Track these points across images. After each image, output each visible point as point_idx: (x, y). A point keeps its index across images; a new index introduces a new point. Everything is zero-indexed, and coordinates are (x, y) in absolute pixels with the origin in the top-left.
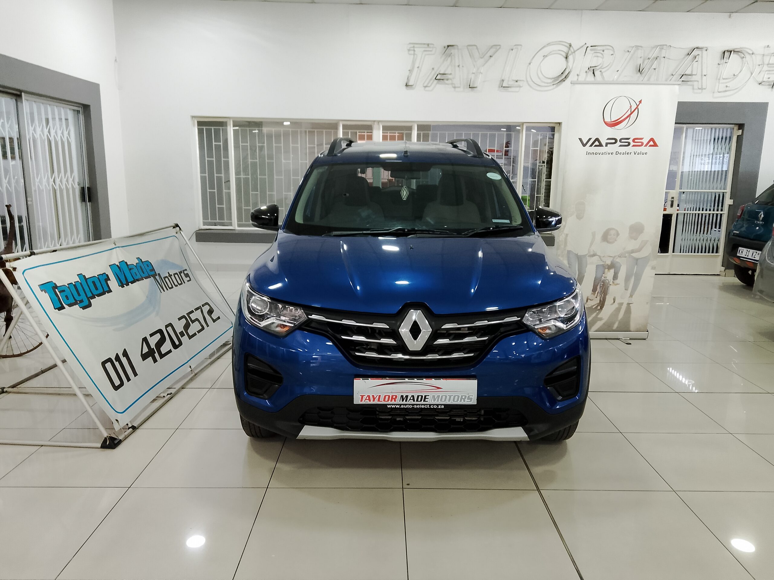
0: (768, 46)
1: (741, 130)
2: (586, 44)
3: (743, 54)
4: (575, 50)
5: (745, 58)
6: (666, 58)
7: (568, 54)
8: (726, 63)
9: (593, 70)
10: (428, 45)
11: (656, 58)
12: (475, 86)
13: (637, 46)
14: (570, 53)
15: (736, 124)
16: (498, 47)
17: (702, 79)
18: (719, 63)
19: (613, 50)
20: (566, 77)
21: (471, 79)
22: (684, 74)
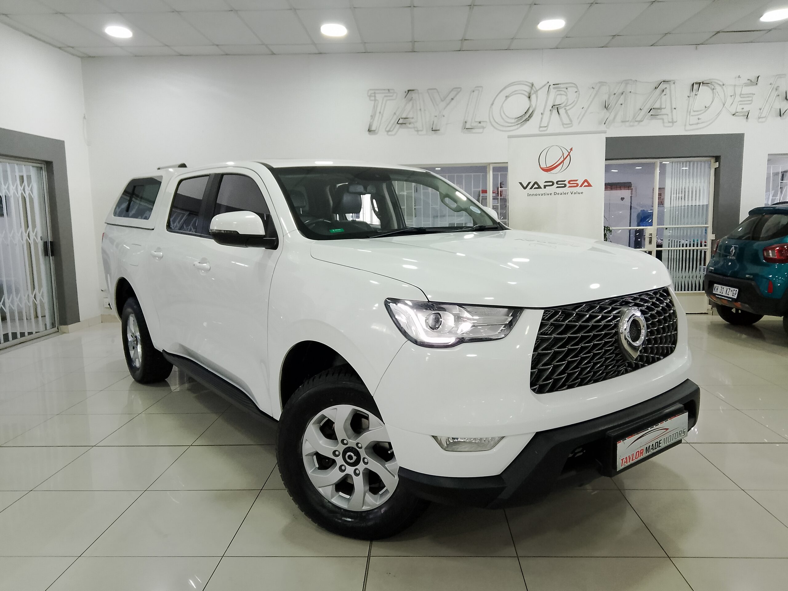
0: (739, 76)
1: (718, 163)
2: (548, 82)
3: (713, 85)
4: (537, 89)
5: (715, 89)
6: (632, 92)
7: (530, 94)
8: (696, 95)
9: (557, 108)
10: (389, 90)
11: (622, 93)
12: (438, 129)
13: (600, 82)
14: (532, 92)
15: (713, 157)
16: (459, 90)
17: (672, 112)
18: (689, 96)
19: (577, 87)
20: (530, 116)
21: (433, 123)
22: (652, 108)
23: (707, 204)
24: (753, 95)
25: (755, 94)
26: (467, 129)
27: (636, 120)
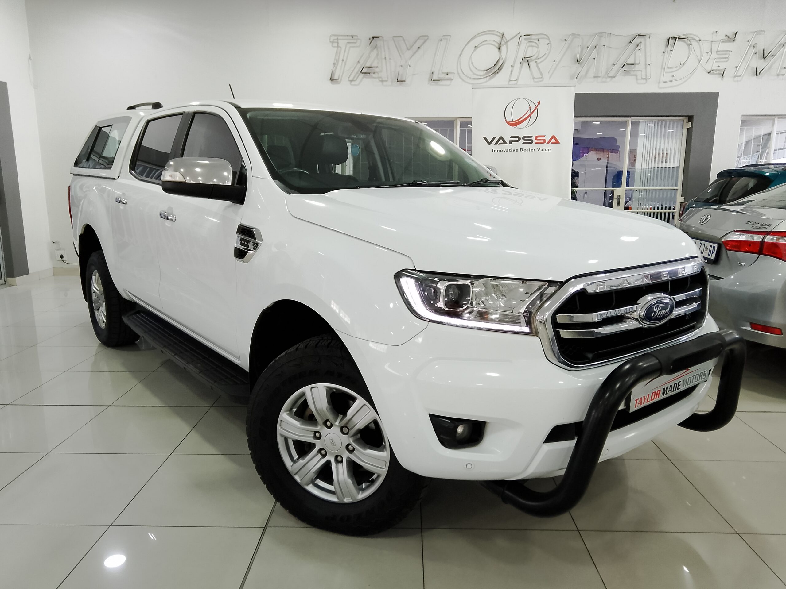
0: (717, 31)
1: (690, 123)
2: (519, 33)
3: (689, 41)
4: (508, 39)
5: (691, 45)
6: (605, 46)
7: (500, 44)
8: (671, 50)
9: (528, 60)
10: (352, 36)
11: (595, 47)
12: (404, 80)
13: (573, 34)
14: (503, 42)
15: (686, 116)
16: (426, 38)
17: (646, 68)
18: (664, 52)
19: (549, 39)
20: (500, 69)
21: (399, 73)
22: (626, 63)
23: (678, 166)
24: (730, 52)
25: (732, 51)
26: (433, 80)
27: (609, 75)
